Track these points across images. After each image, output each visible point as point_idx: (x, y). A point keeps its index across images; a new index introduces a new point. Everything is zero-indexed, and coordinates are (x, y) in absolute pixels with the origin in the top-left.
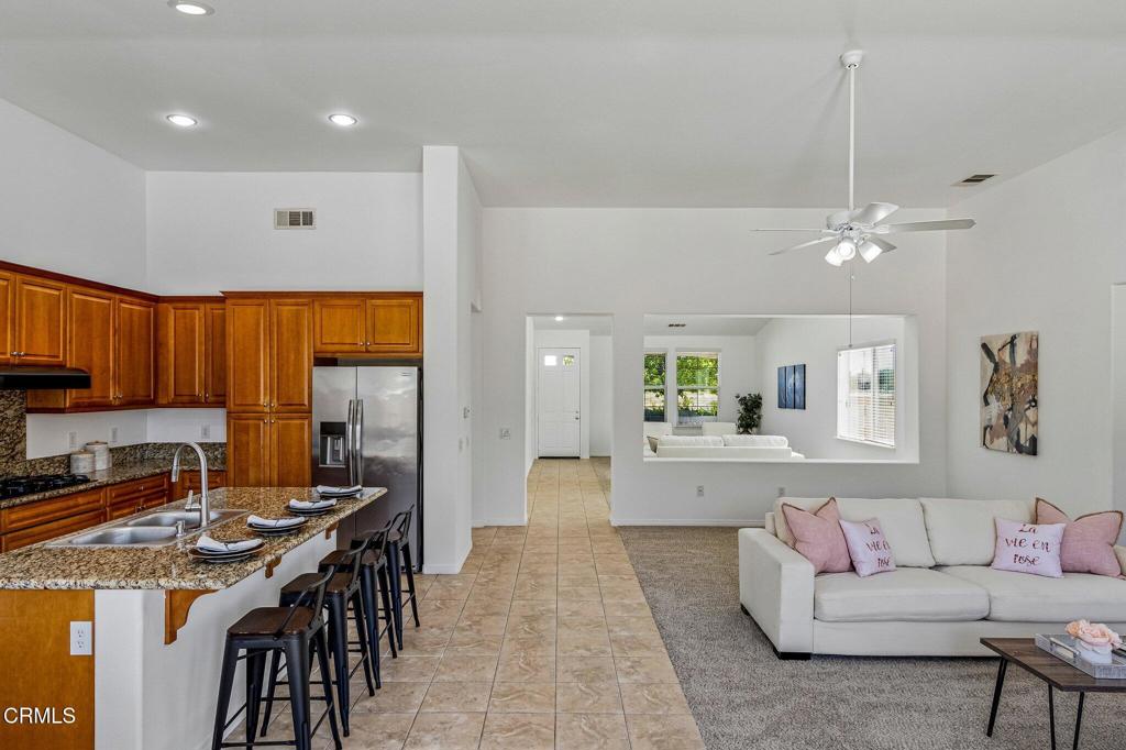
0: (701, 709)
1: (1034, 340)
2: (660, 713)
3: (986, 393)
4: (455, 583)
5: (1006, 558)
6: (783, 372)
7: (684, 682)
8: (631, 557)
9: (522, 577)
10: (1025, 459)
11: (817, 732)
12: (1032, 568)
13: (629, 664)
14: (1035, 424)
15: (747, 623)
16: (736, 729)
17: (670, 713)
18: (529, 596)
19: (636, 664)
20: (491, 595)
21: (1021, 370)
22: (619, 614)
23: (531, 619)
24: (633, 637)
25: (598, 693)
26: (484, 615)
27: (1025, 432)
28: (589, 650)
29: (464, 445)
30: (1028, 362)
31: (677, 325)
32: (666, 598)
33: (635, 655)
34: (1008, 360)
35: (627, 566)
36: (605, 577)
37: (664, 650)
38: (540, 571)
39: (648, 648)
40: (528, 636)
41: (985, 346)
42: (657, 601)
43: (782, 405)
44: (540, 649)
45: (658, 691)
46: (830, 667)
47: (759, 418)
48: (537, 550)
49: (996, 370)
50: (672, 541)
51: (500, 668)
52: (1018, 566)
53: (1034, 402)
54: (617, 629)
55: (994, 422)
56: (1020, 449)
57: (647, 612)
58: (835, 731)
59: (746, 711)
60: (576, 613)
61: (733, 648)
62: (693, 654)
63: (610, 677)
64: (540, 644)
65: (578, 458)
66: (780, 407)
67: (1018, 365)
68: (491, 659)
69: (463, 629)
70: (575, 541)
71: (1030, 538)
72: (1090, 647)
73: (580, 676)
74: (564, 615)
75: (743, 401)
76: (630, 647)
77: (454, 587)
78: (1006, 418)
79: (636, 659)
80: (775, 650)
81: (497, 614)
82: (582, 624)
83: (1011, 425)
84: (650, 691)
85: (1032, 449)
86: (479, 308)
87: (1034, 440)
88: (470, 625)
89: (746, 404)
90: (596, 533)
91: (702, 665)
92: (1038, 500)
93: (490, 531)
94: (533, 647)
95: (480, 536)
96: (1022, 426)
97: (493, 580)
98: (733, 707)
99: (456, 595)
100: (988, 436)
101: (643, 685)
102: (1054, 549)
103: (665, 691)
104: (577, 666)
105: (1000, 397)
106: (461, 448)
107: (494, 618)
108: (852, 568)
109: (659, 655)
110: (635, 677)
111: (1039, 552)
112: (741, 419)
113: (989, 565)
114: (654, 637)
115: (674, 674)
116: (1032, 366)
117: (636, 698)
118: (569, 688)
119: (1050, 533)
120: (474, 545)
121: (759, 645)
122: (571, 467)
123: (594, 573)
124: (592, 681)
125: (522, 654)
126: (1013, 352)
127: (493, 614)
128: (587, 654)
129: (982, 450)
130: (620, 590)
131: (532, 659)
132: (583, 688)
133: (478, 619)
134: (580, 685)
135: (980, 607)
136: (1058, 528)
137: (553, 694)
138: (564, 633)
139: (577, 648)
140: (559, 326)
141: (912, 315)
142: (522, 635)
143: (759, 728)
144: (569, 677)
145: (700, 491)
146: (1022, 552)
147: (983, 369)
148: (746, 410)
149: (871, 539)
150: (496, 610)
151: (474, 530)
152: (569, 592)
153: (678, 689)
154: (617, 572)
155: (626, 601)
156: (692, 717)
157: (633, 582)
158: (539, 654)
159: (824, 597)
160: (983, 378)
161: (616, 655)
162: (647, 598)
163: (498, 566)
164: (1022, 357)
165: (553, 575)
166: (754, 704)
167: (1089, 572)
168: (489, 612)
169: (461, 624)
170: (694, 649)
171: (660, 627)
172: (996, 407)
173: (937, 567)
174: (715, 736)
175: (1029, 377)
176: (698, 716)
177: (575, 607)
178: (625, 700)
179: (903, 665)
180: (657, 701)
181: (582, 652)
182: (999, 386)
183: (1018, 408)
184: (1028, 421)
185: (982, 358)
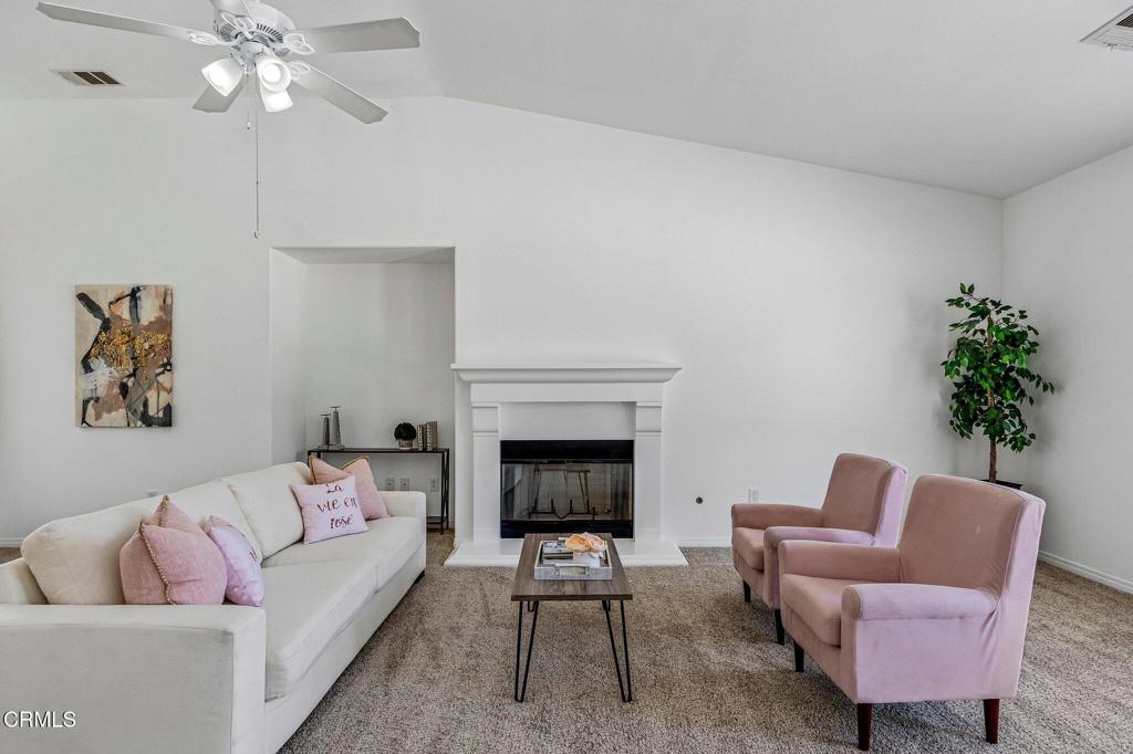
1: (167, 293)
3: (87, 356)
10: (157, 434)
12: (348, 529)
14: (170, 391)
21: (147, 328)
27: (156, 400)
30: (158, 319)
34: (126, 317)
41: (83, 297)
49: (105, 327)
52: (337, 531)
53: (168, 367)
55: (101, 392)
56: (148, 421)
67: (144, 323)
78: (123, 386)
83: (133, 395)
85: (167, 420)
87: (168, 409)
96: (152, 395)
100: (90, 411)
105: (113, 360)
113: (300, 542)
116: (164, 325)
126: (134, 306)
129: (81, 430)
146: (336, 514)
147: (79, 322)
160: (79, 338)
164: (149, 311)
172: (104, 374)
175: (161, 337)
182: (101, 354)
183: (144, 373)
184: (160, 387)
185: (78, 312)
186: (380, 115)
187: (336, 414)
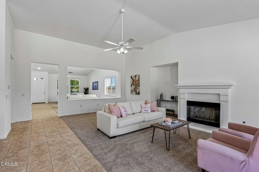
0: (99, 157)
1: (139, 76)
2: (88, 162)
3: (131, 85)
4: (4, 142)
5: (143, 111)
6: (93, 83)
7: (91, 151)
8: (66, 123)
9: (32, 135)
10: (138, 95)
11: (126, 153)
12: (147, 112)
13: (74, 151)
14: (139, 89)
15: (100, 132)
16: (109, 160)
17: (91, 161)
18: (36, 139)
19: (76, 151)
20: (21, 142)
21: (137, 81)
22: (67, 138)
23: (38, 147)
24: (73, 143)
25: (68, 163)
26: (18, 150)
27: (138, 91)
28: (61, 151)
29: (8, 97)
30: (138, 79)
31: (71, 73)
32: (79, 131)
33: (75, 148)
34: (135, 79)
35: (66, 125)
36: (60, 129)
37: (83, 144)
38: (39, 131)
39: (79, 145)
40: (39, 152)
41: (131, 77)
42: (77, 132)
43: (93, 89)
44: (44, 155)
45: (85, 156)
46: (121, 138)
47: (88, 92)
48: (36, 126)
49: (133, 81)
50: (76, 118)
51: (28, 167)
52: (145, 112)
53: (139, 86)
54: (68, 142)
55: (133, 90)
56: (137, 94)
57: (75, 136)
58: (129, 152)
59: (109, 154)
60: (54, 141)
61: (99, 139)
62: (91, 143)
63: (70, 157)
64: (43, 153)
65: (45, 103)
66: (93, 90)
67: (137, 80)
68: (24, 164)
69: (10, 157)
70: (48, 122)
71: (146, 107)
72: (169, 122)
73: (60, 160)
74: (50, 142)
75: (85, 89)
76: (73, 146)
77: (4, 143)
78: (135, 89)
79: (76, 149)
80: (109, 137)
81: (24, 148)
82: (56, 144)
83: (135, 90)
84: (83, 157)
86: (14, 57)
87: (139, 92)
88: (13, 155)
89: (85, 90)
90: (54, 119)
91: (94, 145)
92: (146, 100)
93: (18, 123)
94: (41, 155)
95: (14, 125)
96: (137, 90)
97: (21, 137)
98: (106, 154)
99: (5, 146)
100: (132, 92)
101: (80, 156)
102: (150, 108)
103: (87, 156)
104: (58, 157)
105: (134, 85)
106: (7, 98)
107: (23, 149)
108: (121, 116)
109: (82, 146)
110: (78, 154)
111: (148, 109)
112: (85, 92)
113: (141, 112)
114: (79, 141)
115: (88, 150)
116: (139, 80)
117: (80, 161)
118: (57, 165)
119: (149, 105)
120: (12, 128)
121: (105, 137)
122: (43, 105)
123: (56, 129)
124: (65, 160)
125: (37, 159)
126: (136, 78)
127: (22, 149)
128: (60, 152)
129: (131, 95)
130: (66, 132)
131: (41, 160)
132: (62, 163)
133: (16, 152)
134: (61, 163)
135: (143, 120)
136: (150, 104)
137: (52, 169)
138: (51, 148)
139: (57, 151)
140: (39, 70)
141: (120, 71)
142: (36, 152)
143: (114, 157)
144: (56, 161)
145: (81, 106)
146: (146, 109)
147: (131, 80)
148: (86, 90)
149: (124, 110)
150: (24, 147)
151: (12, 124)
152: (50, 135)
153: (91, 154)
154: (63, 127)
155: (68, 134)
156: (97, 161)
157: (69, 129)
158: (44, 157)
159: (119, 123)
160: (131, 82)
161: (70, 149)
162: (74, 132)
163: (23, 133)
164: (137, 79)
165: (43, 132)
166: (110, 151)
167: (154, 111)
168: (20, 148)
169: (8, 156)
170: (90, 142)
171: (80, 138)
172: (133, 87)
173: (133, 114)
174: (105, 163)
175: (138, 82)
176: (99, 160)
177: (53, 139)
178: (77, 162)
179: (132, 134)
180: (86, 159)
181: (58, 152)
182: (133, 84)
183: (137, 87)
184: (138, 89)
185: (131, 79)
186: (142, 48)
187: (162, 94)
